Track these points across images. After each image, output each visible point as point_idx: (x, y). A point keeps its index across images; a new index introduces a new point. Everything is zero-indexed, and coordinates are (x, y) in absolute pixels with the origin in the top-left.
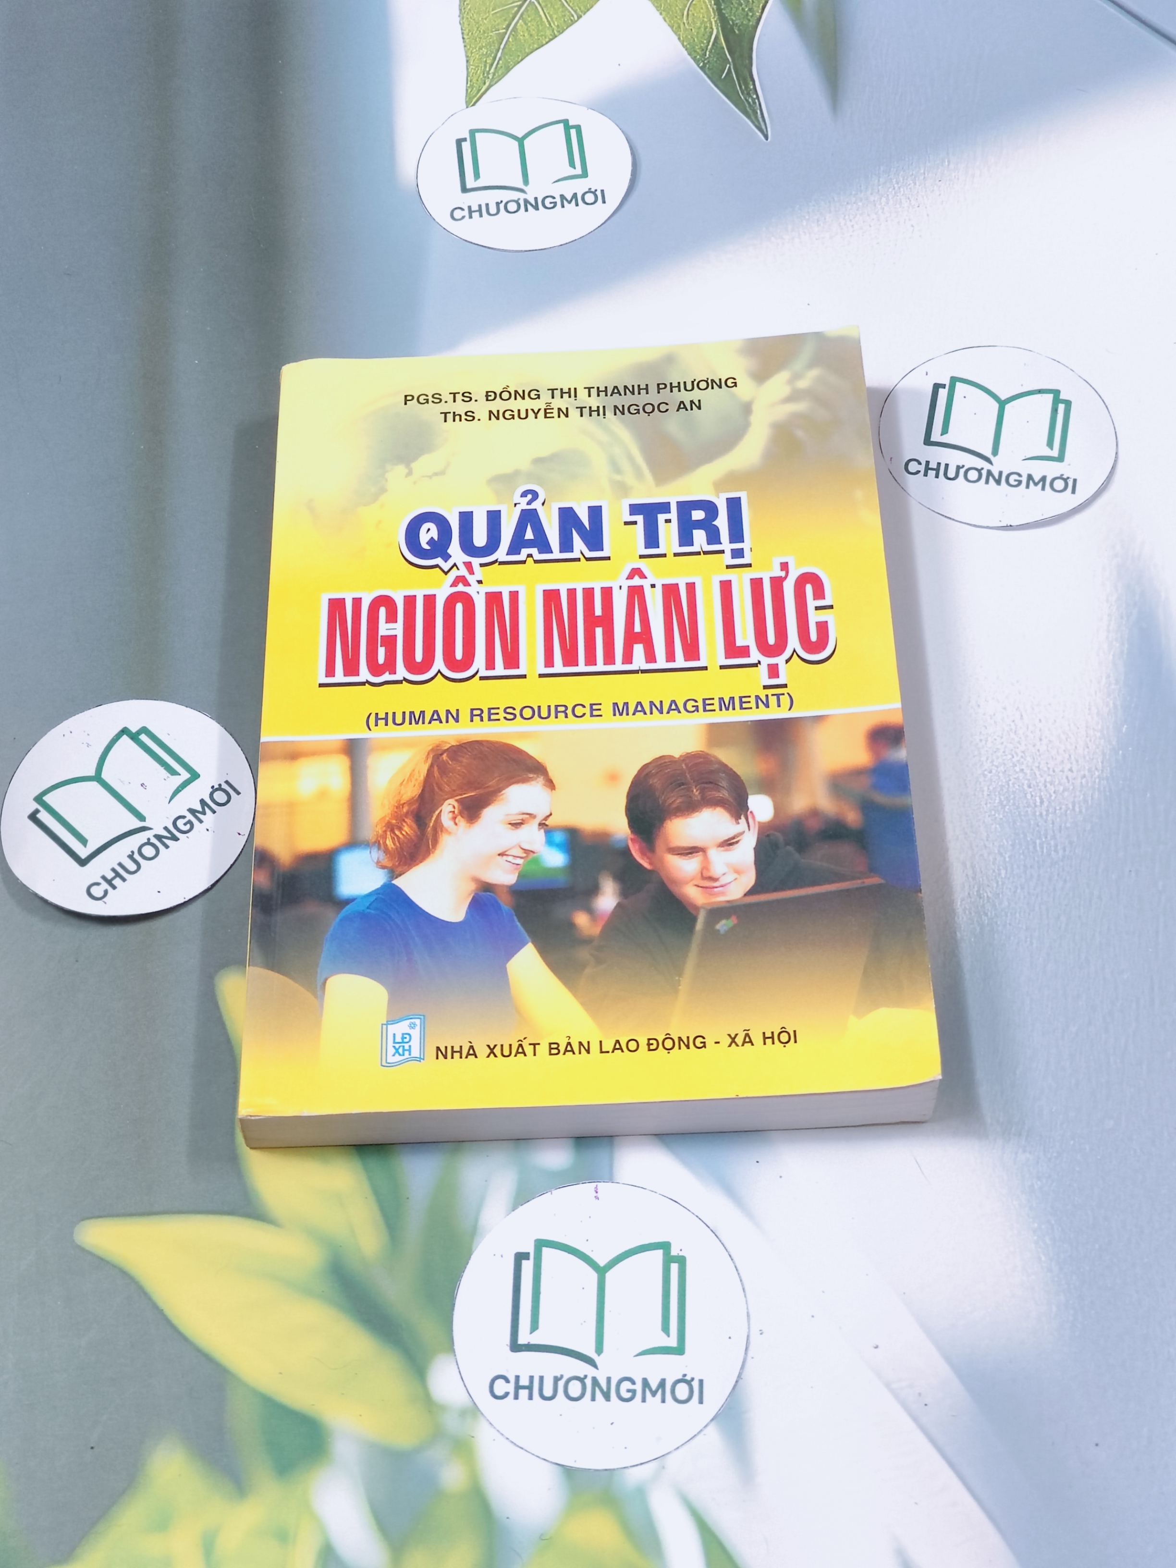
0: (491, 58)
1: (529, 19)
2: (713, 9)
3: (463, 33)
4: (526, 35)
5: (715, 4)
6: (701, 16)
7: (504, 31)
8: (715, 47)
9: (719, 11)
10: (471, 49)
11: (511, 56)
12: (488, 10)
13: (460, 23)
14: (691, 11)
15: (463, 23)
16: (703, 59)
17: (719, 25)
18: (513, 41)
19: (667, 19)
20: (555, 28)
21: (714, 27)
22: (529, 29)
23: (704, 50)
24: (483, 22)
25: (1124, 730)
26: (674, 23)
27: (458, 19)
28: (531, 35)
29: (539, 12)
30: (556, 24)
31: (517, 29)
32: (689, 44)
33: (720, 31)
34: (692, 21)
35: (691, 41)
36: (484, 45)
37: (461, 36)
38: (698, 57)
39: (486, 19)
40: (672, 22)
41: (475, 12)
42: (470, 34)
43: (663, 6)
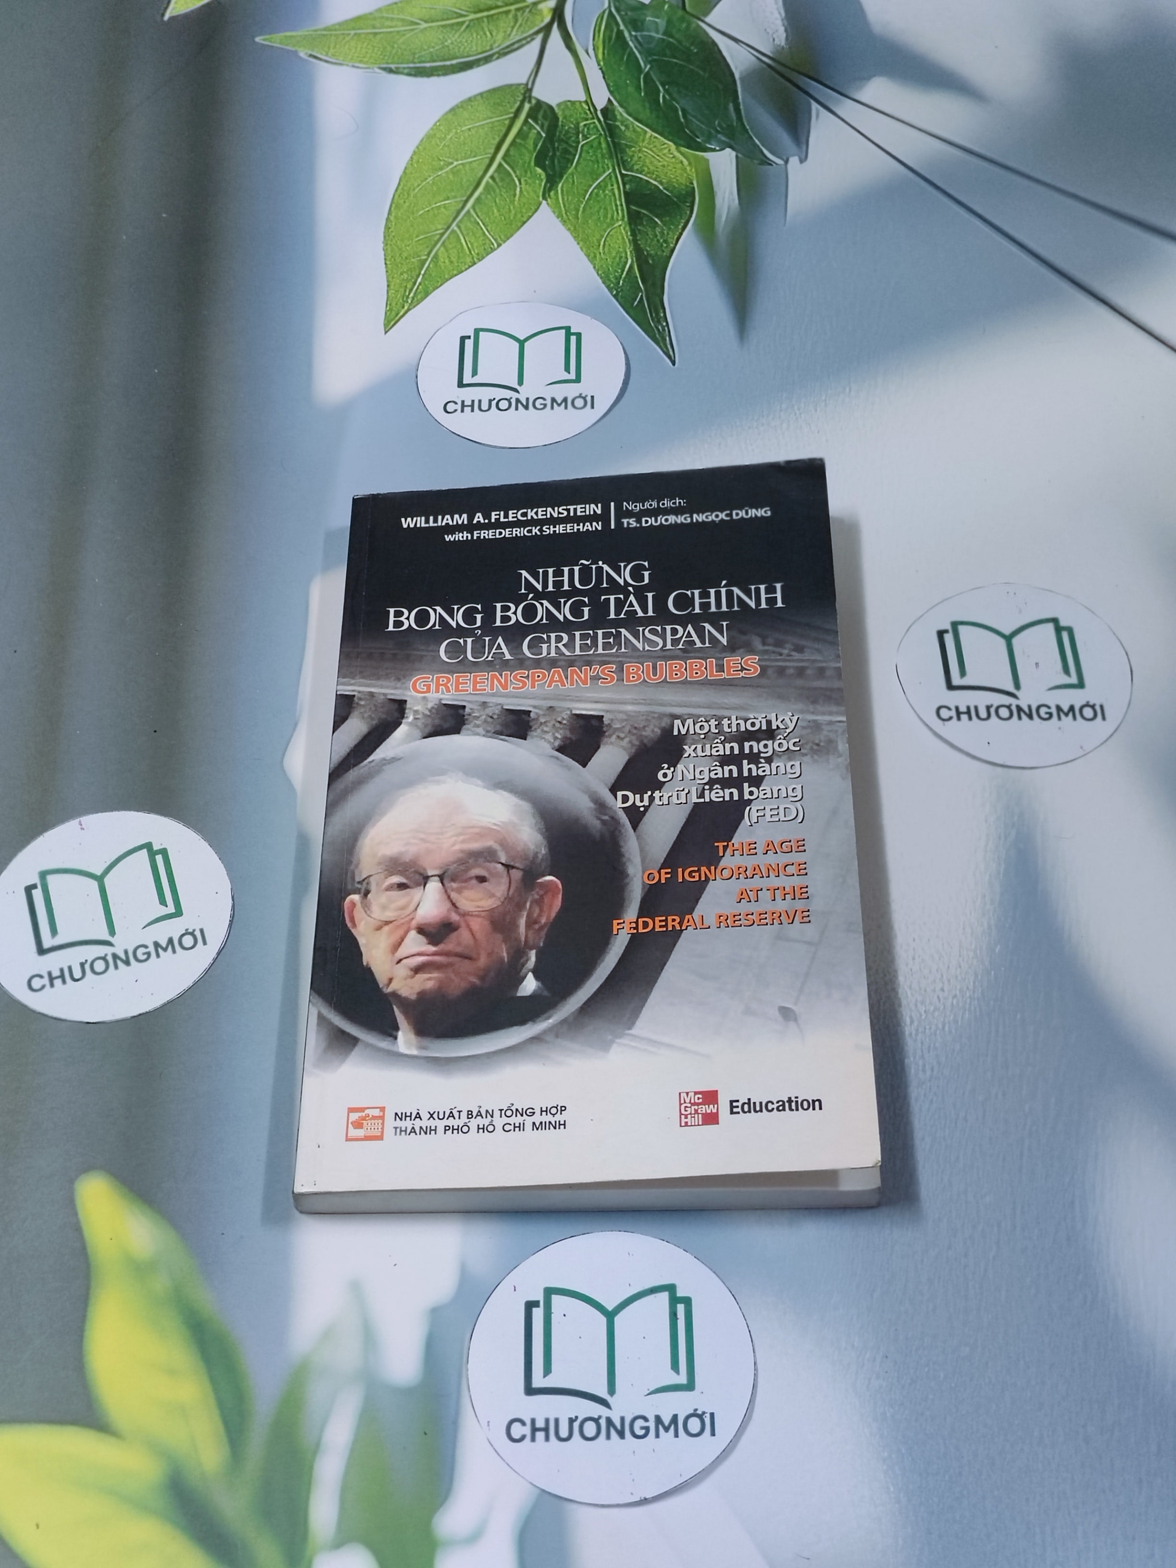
0: (411, 283)
1: (451, 246)
2: (629, 240)
3: (385, 259)
5: (631, 235)
6: (617, 247)
7: (425, 257)
8: (628, 276)
9: (635, 242)
10: (392, 274)
11: (430, 280)
12: (411, 237)
13: (384, 249)
14: (608, 241)
15: (387, 249)
16: (616, 288)
17: (634, 254)
18: (433, 267)
19: (584, 248)
20: (475, 255)
21: (629, 257)
22: (450, 256)
23: (618, 279)
24: (406, 249)
25: (997, 951)
26: (591, 253)
27: (382, 245)
28: (451, 262)
29: (460, 240)
30: (476, 251)
31: (438, 256)
32: (603, 273)
33: (635, 261)
34: (608, 251)
35: (607, 270)
36: (405, 270)
38: (612, 285)
39: (409, 246)
40: (589, 251)
41: (398, 239)
43: (581, 236)
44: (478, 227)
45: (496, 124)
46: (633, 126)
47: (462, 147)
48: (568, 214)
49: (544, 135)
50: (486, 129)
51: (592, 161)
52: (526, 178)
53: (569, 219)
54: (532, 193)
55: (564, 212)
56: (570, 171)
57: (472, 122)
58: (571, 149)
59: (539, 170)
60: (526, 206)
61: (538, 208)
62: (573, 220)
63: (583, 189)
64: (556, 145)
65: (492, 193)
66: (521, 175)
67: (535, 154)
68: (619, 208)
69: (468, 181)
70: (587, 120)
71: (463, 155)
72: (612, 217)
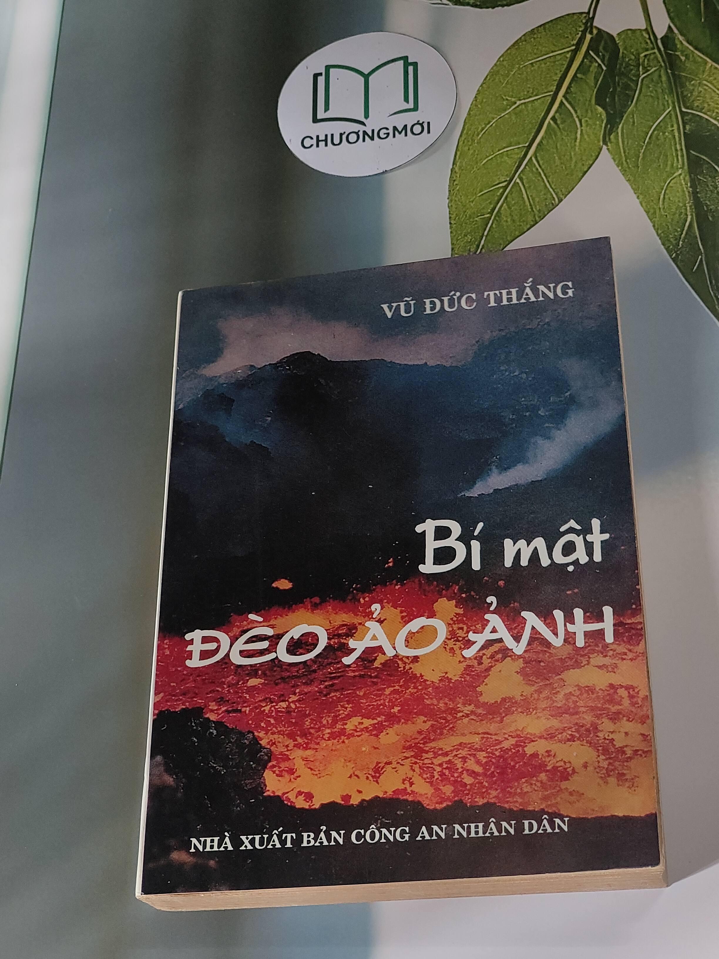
0: (475, 246)
1: (513, 202)
2: (689, 192)
3: (450, 218)
4: (509, 220)
5: (691, 187)
6: (677, 201)
7: (488, 215)
8: (688, 236)
9: (695, 194)
10: (457, 236)
11: (494, 244)
12: (475, 191)
13: (449, 206)
14: (668, 194)
15: (451, 206)
16: (676, 249)
17: (694, 210)
18: (496, 228)
19: (644, 204)
20: (536, 212)
21: (689, 213)
22: (512, 214)
23: (678, 239)
24: (470, 205)
26: (650, 206)
27: (447, 201)
28: (514, 221)
29: (523, 194)
30: (538, 209)
31: (501, 214)
32: (663, 232)
33: (694, 217)
34: (667, 206)
35: (666, 229)
36: (469, 231)
37: (448, 219)
38: (671, 247)
39: (472, 202)
40: (649, 207)
41: (463, 194)
42: (457, 218)
43: (640, 187)
44: (539, 178)
45: (559, 57)
46: (693, 56)
47: (525, 84)
48: (628, 161)
49: (604, 68)
50: (548, 63)
51: (652, 97)
52: (587, 119)
53: (629, 168)
54: (592, 137)
55: (624, 159)
56: (629, 110)
57: (535, 56)
58: (632, 84)
59: (600, 109)
60: (587, 153)
61: (599, 154)
62: (633, 168)
63: (642, 131)
64: (617, 78)
65: (553, 136)
66: (582, 116)
67: (596, 90)
68: (679, 153)
69: (530, 123)
70: (647, 50)
71: (526, 93)
72: (672, 165)
